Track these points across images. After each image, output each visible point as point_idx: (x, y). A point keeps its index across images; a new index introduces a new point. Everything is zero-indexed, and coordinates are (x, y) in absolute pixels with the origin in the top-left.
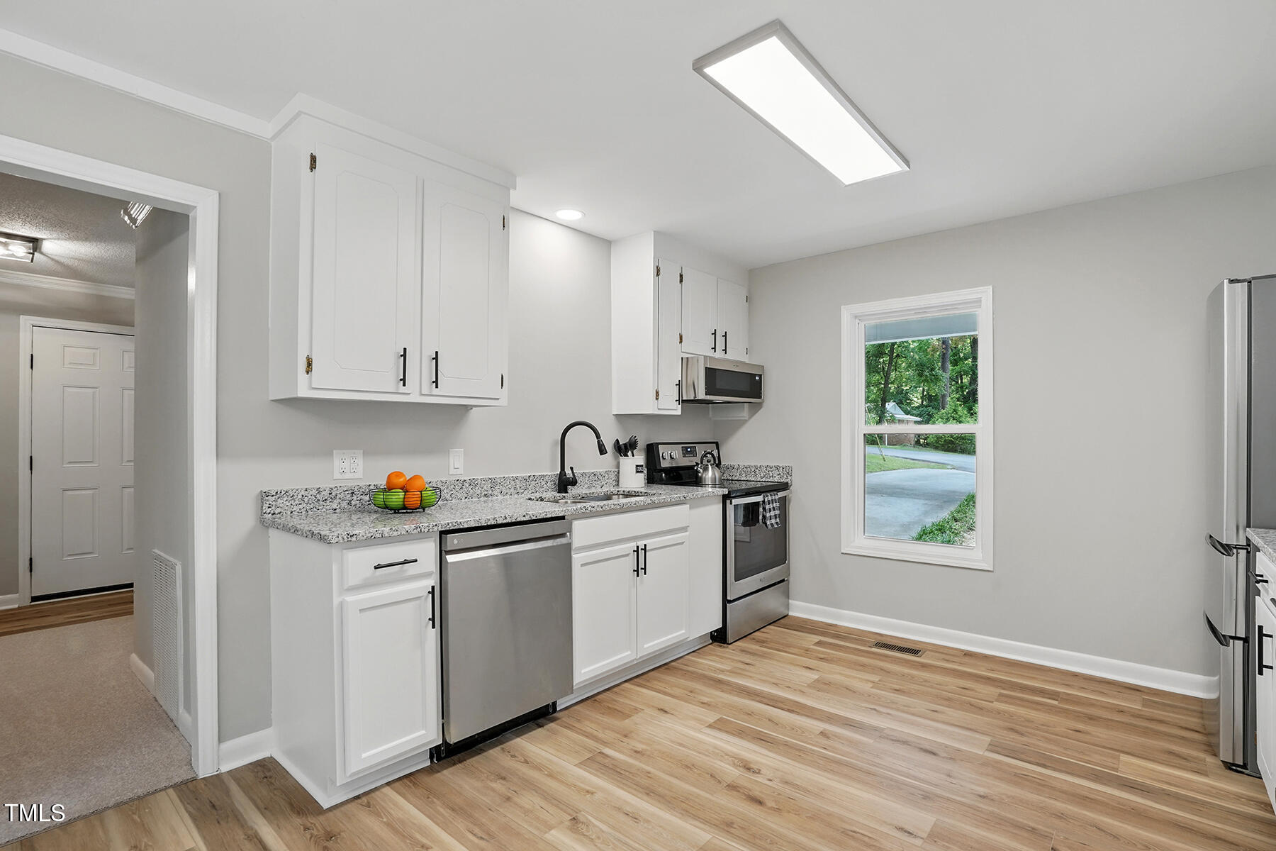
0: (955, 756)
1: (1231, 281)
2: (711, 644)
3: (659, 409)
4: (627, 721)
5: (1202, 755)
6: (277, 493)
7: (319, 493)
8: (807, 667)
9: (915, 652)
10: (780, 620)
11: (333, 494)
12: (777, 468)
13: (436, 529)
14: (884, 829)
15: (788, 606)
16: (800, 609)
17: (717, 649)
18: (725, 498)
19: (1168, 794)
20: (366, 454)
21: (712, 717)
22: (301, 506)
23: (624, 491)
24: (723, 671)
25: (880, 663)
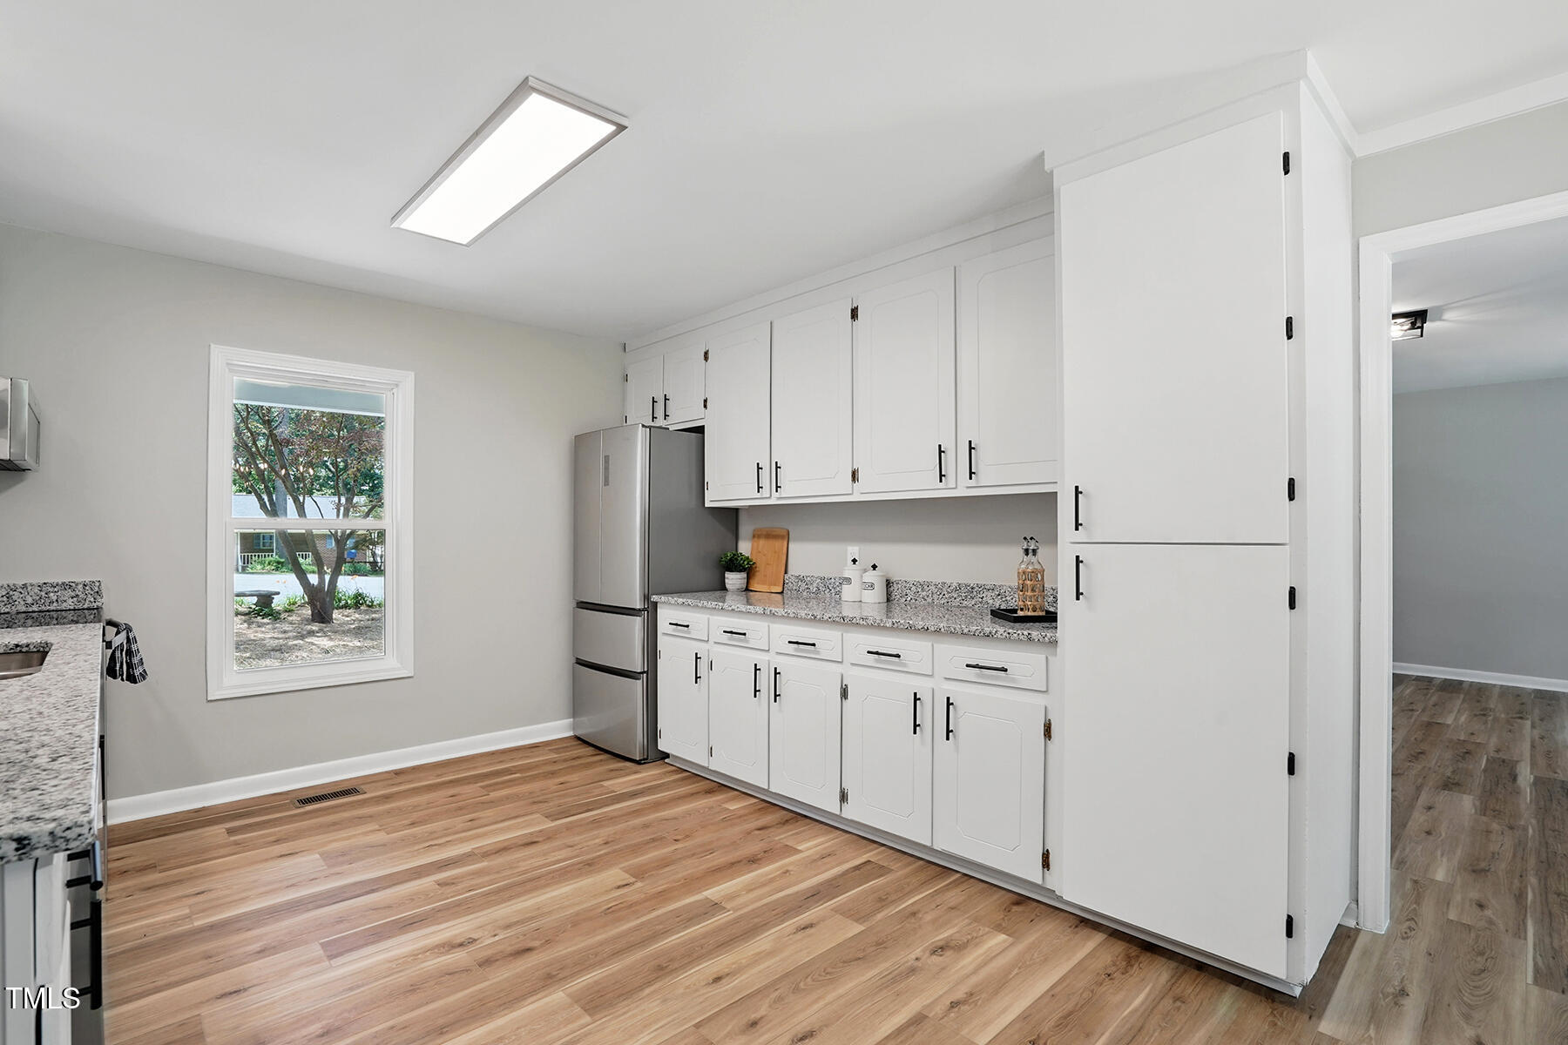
0: (545, 836)
1: (643, 426)
5: (622, 765)
8: (281, 856)
9: (355, 791)
25: (346, 815)
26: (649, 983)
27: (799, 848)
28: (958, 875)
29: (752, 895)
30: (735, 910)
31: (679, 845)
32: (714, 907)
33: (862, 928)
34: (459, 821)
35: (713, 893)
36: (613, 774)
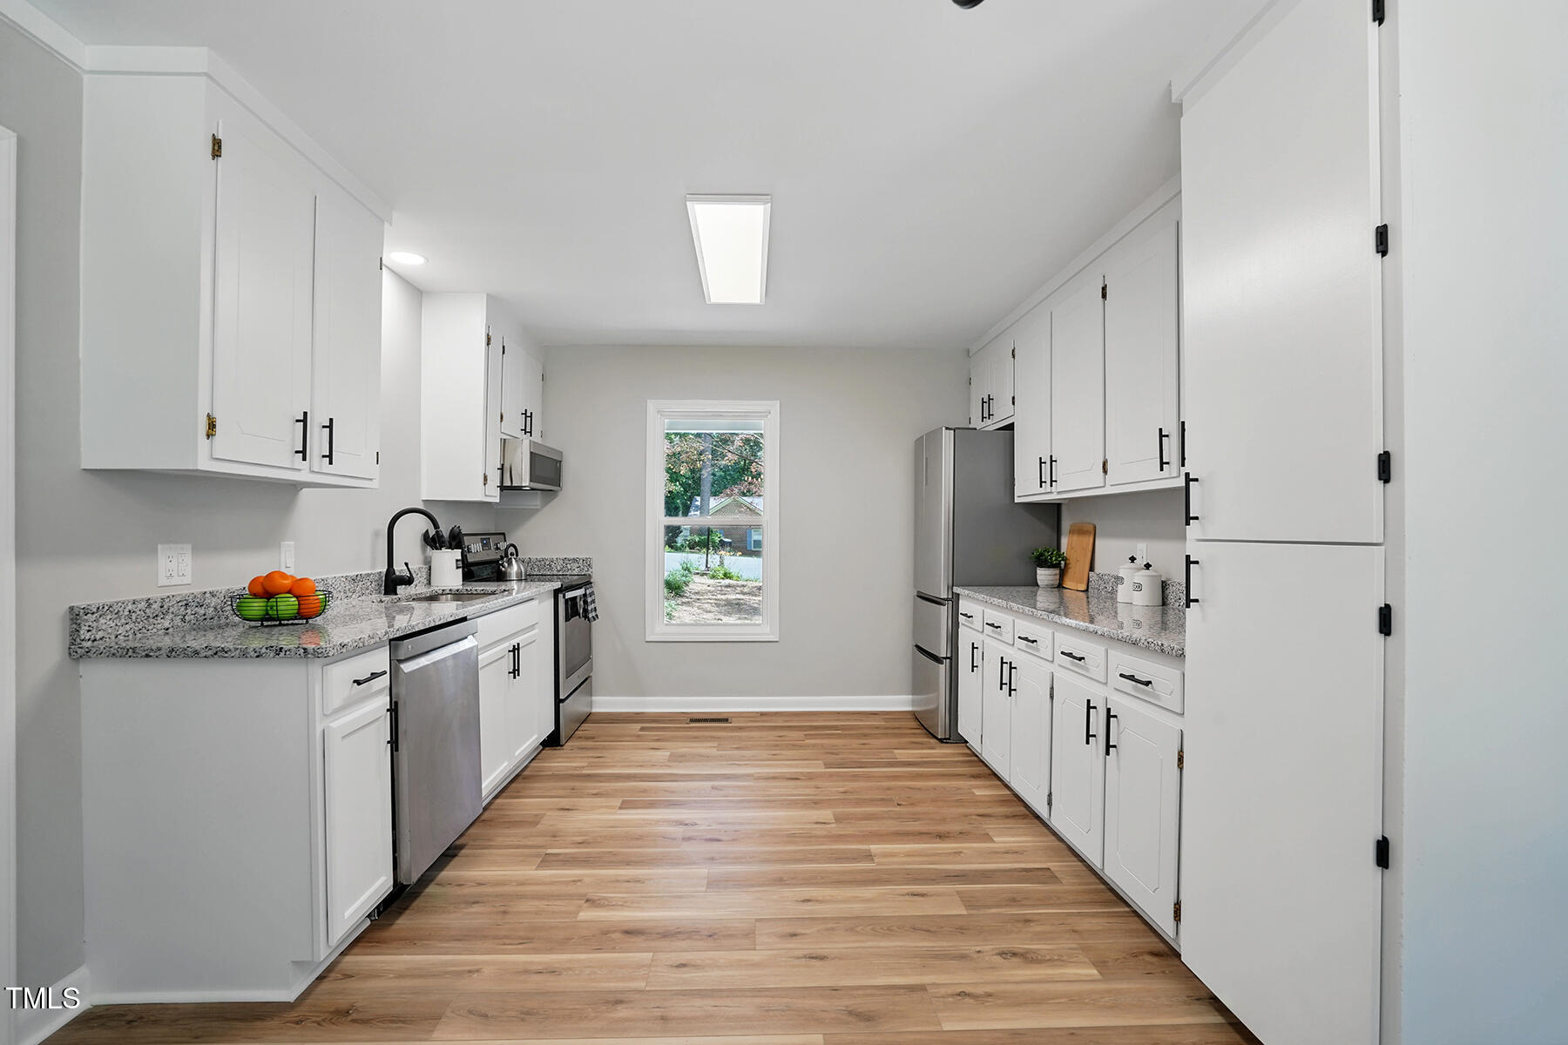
0: (810, 777)
1: (947, 428)
2: (542, 750)
3: (486, 496)
4: (539, 826)
5: (927, 740)
6: (98, 608)
7: (149, 606)
8: (653, 749)
9: (726, 720)
10: (587, 718)
11: (165, 607)
12: (575, 560)
13: (385, 638)
14: (808, 826)
15: (591, 704)
16: (603, 704)
17: (548, 752)
18: (556, 592)
19: (926, 762)
20: (196, 550)
21: (618, 803)
22: (128, 627)
23: (451, 590)
24: (583, 767)
25: (707, 734)
26: (762, 885)
27: (995, 839)
28: (1127, 909)
29: (909, 859)
30: (879, 864)
31: (898, 809)
32: (869, 856)
33: (965, 913)
34: (764, 754)
35: (875, 848)
36: (911, 746)
